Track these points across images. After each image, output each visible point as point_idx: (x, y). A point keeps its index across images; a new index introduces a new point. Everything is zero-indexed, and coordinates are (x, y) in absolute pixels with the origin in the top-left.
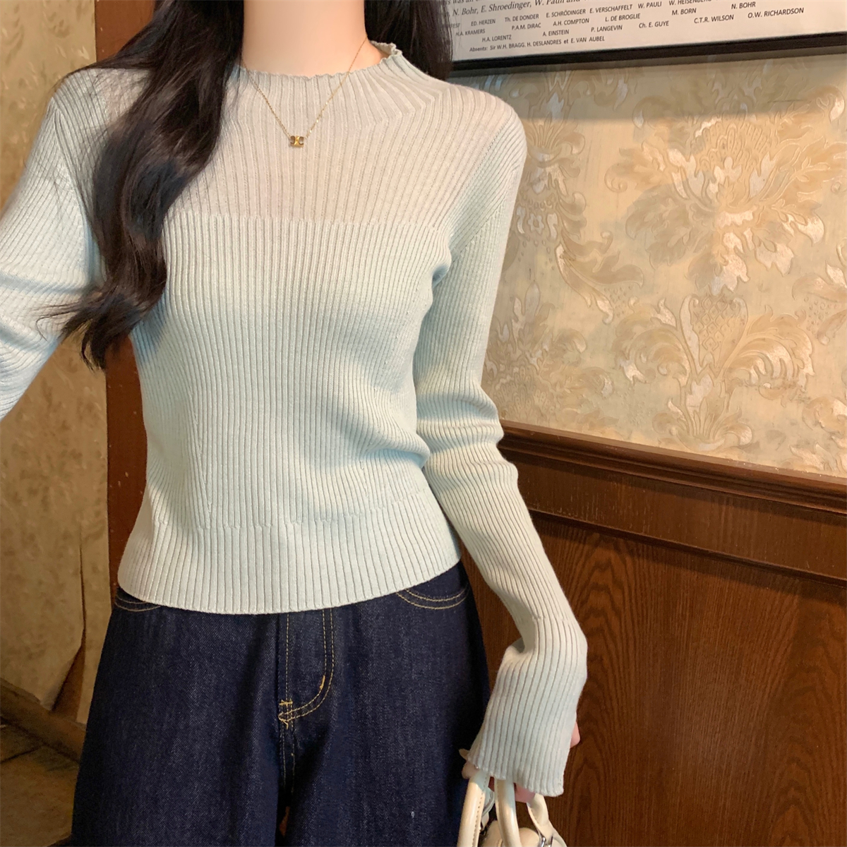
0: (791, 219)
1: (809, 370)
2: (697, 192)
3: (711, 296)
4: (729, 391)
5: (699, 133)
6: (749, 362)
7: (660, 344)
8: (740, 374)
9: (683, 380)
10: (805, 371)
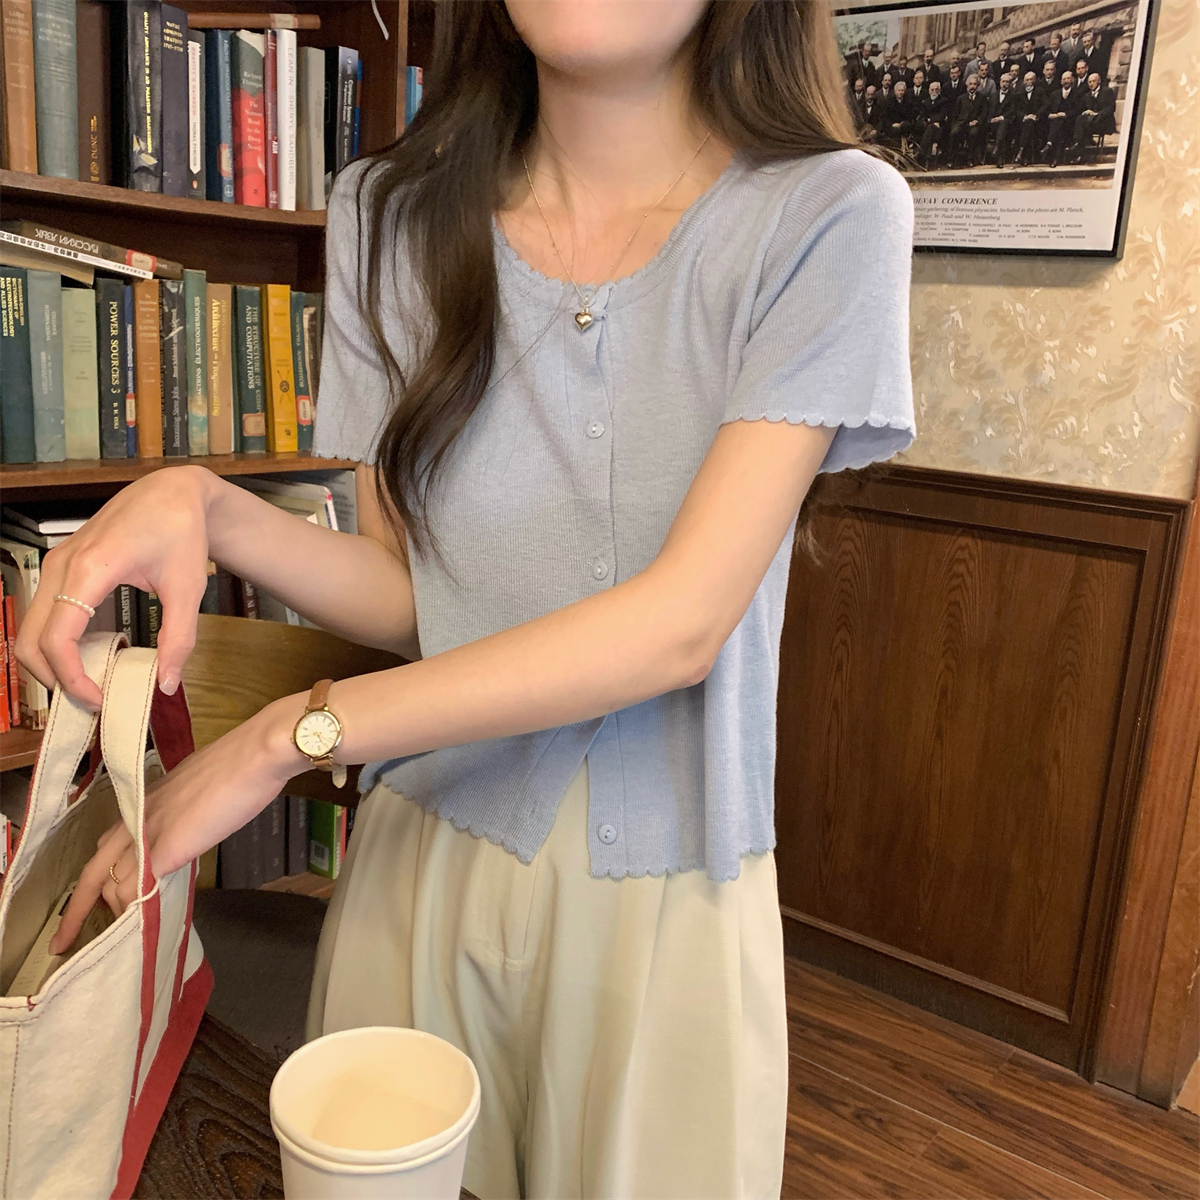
0: (1080, 345)
1: (1086, 429)
2: (1031, 328)
3: (1035, 387)
4: (1043, 442)
5: (1032, 295)
6: (1055, 425)
7: (1007, 415)
8: (1049, 432)
9: (1018, 436)
10: (1084, 430)
